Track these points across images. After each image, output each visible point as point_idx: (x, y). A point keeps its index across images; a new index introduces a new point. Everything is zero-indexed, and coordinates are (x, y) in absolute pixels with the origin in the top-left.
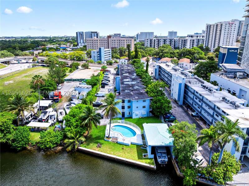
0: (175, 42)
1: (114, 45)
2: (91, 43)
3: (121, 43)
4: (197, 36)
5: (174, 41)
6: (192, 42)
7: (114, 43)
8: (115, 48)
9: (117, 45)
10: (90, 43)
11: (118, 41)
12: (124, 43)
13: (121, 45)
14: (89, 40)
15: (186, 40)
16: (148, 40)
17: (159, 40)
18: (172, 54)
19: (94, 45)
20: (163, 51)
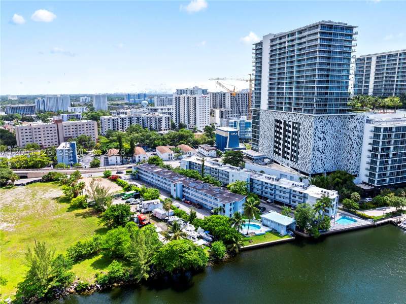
0: (143, 120)
1: (68, 133)
2: (28, 134)
3: (80, 129)
4: (162, 109)
5: (141, 118)
6: (167, 120)
7: (68, 131)
8: (69, 137)
9: (72, 133)
10: (26, 134)
11: (74, 127)
12: (83, 129)
13: (79, 132)
14: (24, 129)
15: (161, 118)
16: (109, 120)
17: (122, 119)
18: (163, 140)
19: (35, 136)
20: (150, 136)
